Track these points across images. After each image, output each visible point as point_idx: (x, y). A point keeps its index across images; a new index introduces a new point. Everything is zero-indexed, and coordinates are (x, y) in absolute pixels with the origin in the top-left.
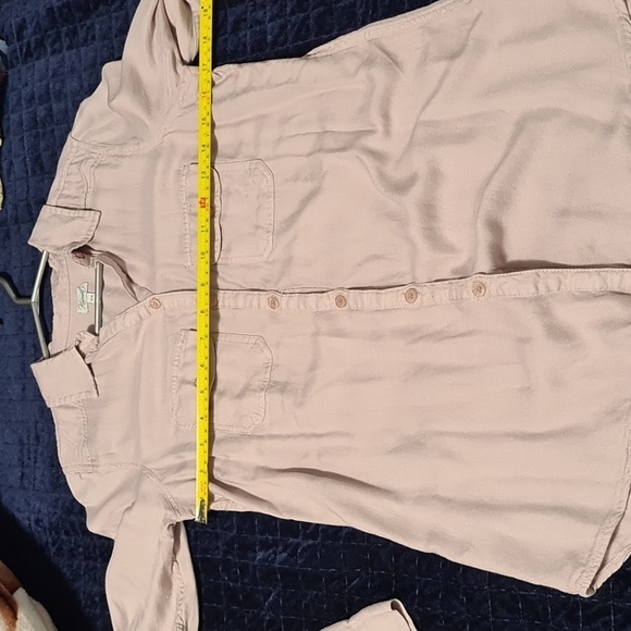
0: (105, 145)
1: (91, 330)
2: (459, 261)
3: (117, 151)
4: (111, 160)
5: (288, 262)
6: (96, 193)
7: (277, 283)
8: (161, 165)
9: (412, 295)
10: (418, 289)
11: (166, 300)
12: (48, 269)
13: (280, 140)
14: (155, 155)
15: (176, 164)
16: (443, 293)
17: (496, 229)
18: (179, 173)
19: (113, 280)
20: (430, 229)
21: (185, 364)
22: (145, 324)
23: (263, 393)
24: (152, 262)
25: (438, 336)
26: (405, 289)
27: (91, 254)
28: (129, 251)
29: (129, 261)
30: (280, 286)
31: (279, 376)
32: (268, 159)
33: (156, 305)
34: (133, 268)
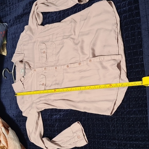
0: (25, 41)
1: (23, 77)
2: (87, 57)
3: (27, 42)
4: (26, 44)
5: (58, 60)
6: (24, 50)
7: (56, 64)
8: (35, 44)
9: (80, 64)
10: (81, 63)
11: (37, 70)
12: (15, 66)
13: (56, 38)
14: (35, 42)
15: (38, 44)
16: (85, 63)
17: (93, 50)
18: (39, 45)
19: (27, 67)
20: (82, 51)
21: (40, 81)
22: (33, 74)
23: (54, 85)
24: (34, 62)
25: (85, 71)
26: (78, 63)
27: (23, 62)
28: (30, 61)
29: (30, 63)
30: (57, 65)
31: (57, 82)
32: (55, 41)
33: (35, 70)
34: (31, 64)
